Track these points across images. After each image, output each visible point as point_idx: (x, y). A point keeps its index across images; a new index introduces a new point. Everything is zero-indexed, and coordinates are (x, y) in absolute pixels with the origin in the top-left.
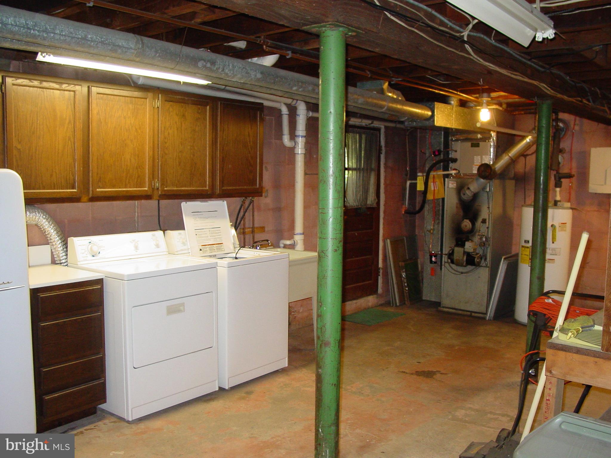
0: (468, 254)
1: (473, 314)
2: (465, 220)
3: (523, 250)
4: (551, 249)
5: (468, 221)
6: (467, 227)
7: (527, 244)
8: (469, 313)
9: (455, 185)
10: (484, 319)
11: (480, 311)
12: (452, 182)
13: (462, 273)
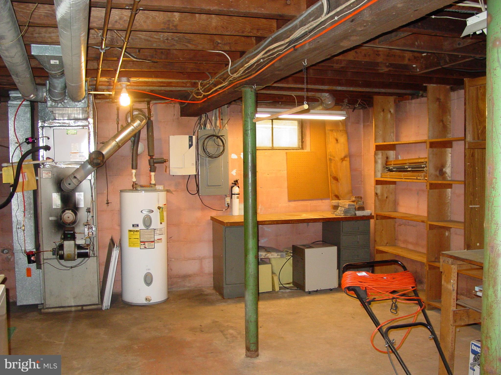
0: (79, 247)
1: (84, 308)
2: (67, 211)
3: (132, 235)
4: (159, 230)
5: (70, 211)
6: (70, 219)
7: (136, 228)
8: (80, 308)
9: (50, 174)
10: (101, 309)
11: (92, 303)
12: (46, 172)
13: (72, 267)
